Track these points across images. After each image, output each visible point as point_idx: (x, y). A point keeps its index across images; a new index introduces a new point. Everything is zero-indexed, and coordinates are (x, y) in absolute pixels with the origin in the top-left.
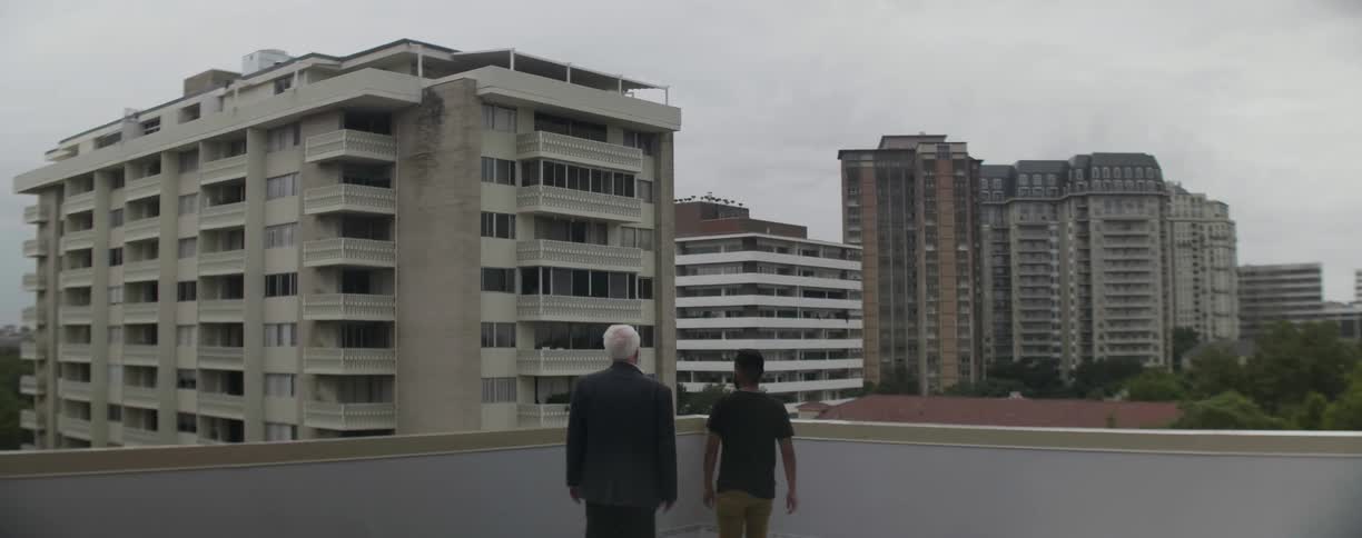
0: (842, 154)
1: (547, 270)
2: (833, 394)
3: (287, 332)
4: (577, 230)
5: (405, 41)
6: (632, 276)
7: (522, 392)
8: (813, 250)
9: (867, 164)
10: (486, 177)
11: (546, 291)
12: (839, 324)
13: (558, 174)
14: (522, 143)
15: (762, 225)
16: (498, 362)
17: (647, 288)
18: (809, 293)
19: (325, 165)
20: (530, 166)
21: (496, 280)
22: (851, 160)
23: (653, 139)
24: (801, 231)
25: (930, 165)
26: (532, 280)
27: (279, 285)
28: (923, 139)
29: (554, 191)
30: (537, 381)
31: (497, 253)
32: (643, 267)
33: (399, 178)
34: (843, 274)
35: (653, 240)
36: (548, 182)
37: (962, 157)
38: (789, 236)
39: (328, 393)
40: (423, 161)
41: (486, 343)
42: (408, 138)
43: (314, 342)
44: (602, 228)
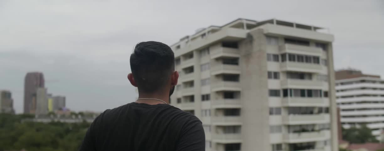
1: (291, 90)
3: (208, 112)
4: (301, 76)
5: (240, 19)
6: (320, 91)
7: (284, 130)
10: (269, 59)
11: (291, 95)
13: (292, 58)
14: (280, 48)
15: (366, 76)
16: (275, 120)
17: (326, 94)
19: (218, 59)
20: (284, 56)
21: (274, 93)
23: (326, 46)
24: (379, 77)
26: (286, 93)
27: (205, 98)
29: (292, 63)
30: (289, 126)
31: (274, 84)
32: (324, 87)
33: (242, 62)
35: (327, 78)
36: (290, 60)
39: (220, 131)
40: (248, 56)
41: (271, 113)
42: (243, 49)
43: (216, 115)
44: (310, 75)
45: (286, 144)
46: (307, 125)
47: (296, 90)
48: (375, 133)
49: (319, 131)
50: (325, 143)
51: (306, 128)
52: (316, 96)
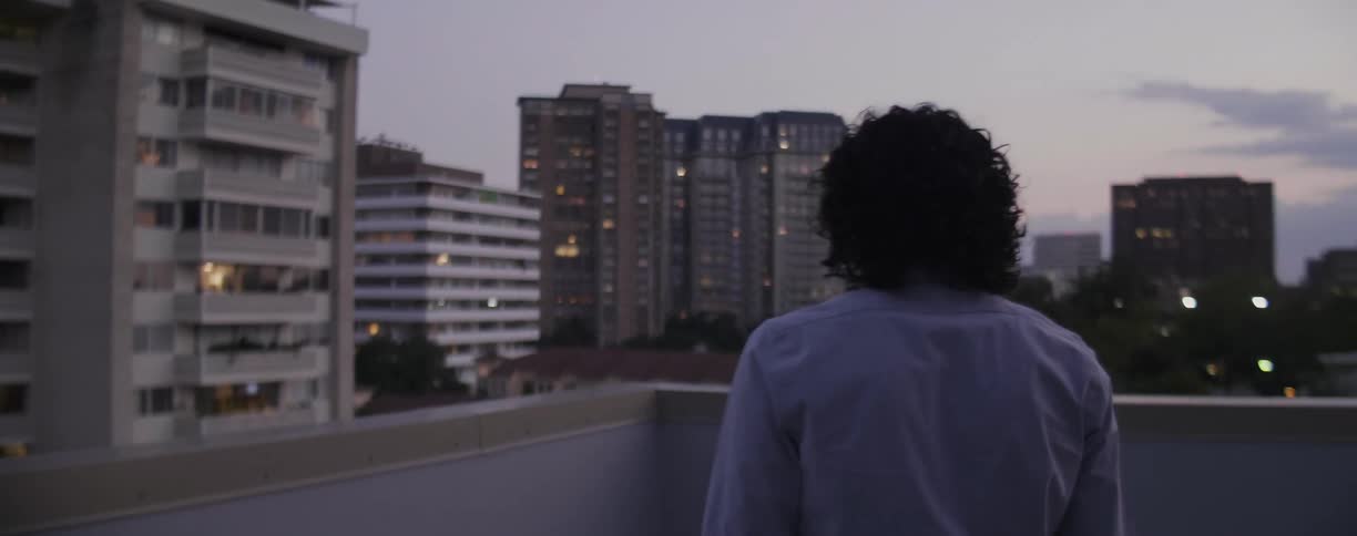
0: (522, 101)
1: (211, 204)
2: (508, 344)
6: (308, 213)
7: (181, 341)
8: (490, 196)
9: (546, 112)
11: (211, 226)
12: (515, 273)
13: (226, 95)
14: (188, 59)
15: (437, 170)
16: (150, 305)
17: (325, 227)
18: (487, 240)
20: (196, 85)
21: (154, 213)
22: (530, 109)
23: (338, 62)
24: (478, 177)
25: (614, 114)
26: (193, 214)
28: (606, 88)
29: (223, 114)
30: (197, 329)
31: (156, 183)
32: (320, 204)
34: (521, 222)
36: (218, 101)
37: (646, 108)
38: (465, 182)
40: (73, 74)
41: (139, 285)
44: (276, 158)
45: (186, 388)
46: (257, 327)
47: (228, 207)
48: (453, 360)
49: (296, 347)
50: (313, 385)
51: (252, 337)
52: (293, 231)
